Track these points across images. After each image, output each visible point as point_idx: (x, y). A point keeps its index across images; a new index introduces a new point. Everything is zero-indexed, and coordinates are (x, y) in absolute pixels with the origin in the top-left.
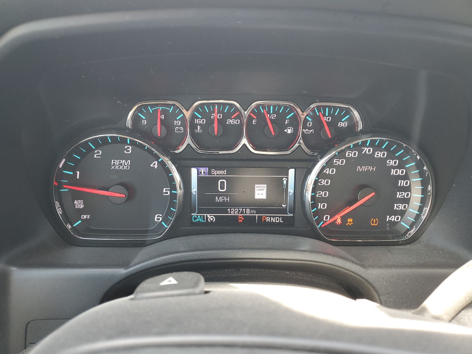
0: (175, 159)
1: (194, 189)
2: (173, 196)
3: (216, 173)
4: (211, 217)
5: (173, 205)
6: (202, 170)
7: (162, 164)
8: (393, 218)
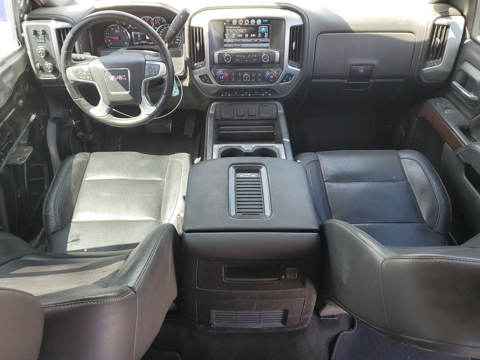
0: (128, 30)
1: (133, 37)
2: (129, 38)
3: (137, 33)
4: (138, 43)
5: (129, 40)
6: (134, 32)
7: (125, 31)
8: (177, 42)
